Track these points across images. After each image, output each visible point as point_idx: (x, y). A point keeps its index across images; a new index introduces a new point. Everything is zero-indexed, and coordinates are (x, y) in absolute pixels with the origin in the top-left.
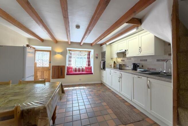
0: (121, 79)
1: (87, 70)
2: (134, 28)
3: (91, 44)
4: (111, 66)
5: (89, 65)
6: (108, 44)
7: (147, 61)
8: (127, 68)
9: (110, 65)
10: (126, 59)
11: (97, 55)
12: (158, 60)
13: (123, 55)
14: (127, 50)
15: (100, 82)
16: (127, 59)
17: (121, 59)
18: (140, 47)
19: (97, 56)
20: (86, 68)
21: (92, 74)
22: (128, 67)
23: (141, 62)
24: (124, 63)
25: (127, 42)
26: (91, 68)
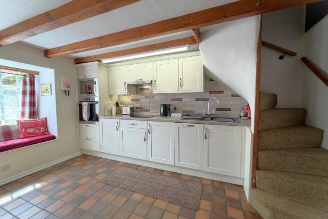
0: (149, 135)
1: (31, 130)
2: (185, 44)
3: (47, 53)
4: (111, 111)
5: (33, 114)
6: (105, 61)
7: (182, 100)
8: (146, 114)
9: (109, 111)
10: (143, 97)
11: (68, 86)
12: (197, 100)
13: (136, 89)
14: (155, 81)
15: (79, 154)
16: (146, 97)
17: (132, 96)
18: (181, 79)
19: (67, 89)
20: (23, 125)
21: (53, 138)
22: (148, 111)
23: (173, 102)
24: (138, 105)
25: (155, 66)
26: (44, 123)
